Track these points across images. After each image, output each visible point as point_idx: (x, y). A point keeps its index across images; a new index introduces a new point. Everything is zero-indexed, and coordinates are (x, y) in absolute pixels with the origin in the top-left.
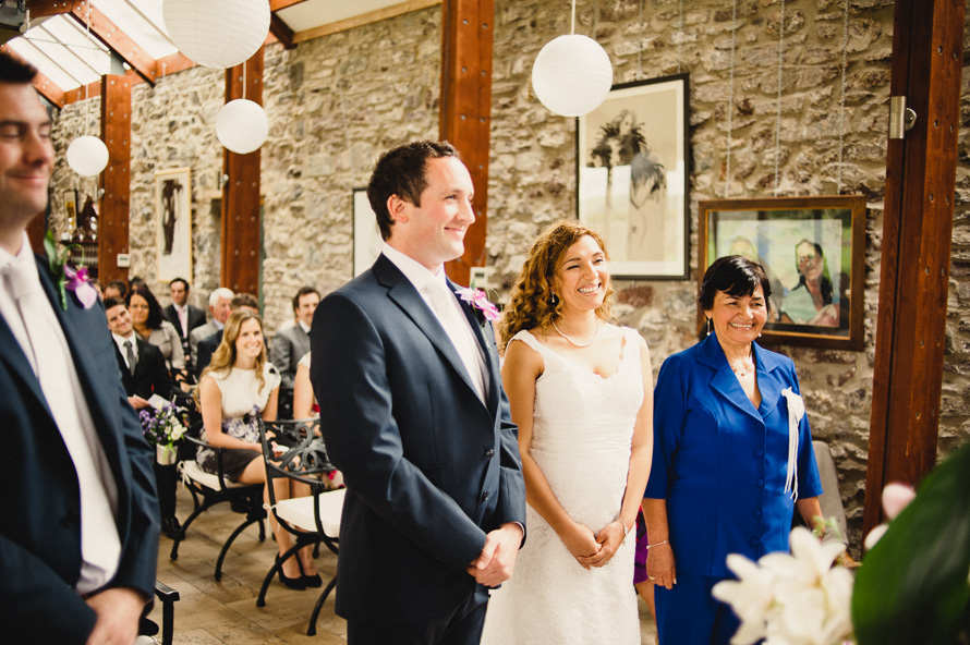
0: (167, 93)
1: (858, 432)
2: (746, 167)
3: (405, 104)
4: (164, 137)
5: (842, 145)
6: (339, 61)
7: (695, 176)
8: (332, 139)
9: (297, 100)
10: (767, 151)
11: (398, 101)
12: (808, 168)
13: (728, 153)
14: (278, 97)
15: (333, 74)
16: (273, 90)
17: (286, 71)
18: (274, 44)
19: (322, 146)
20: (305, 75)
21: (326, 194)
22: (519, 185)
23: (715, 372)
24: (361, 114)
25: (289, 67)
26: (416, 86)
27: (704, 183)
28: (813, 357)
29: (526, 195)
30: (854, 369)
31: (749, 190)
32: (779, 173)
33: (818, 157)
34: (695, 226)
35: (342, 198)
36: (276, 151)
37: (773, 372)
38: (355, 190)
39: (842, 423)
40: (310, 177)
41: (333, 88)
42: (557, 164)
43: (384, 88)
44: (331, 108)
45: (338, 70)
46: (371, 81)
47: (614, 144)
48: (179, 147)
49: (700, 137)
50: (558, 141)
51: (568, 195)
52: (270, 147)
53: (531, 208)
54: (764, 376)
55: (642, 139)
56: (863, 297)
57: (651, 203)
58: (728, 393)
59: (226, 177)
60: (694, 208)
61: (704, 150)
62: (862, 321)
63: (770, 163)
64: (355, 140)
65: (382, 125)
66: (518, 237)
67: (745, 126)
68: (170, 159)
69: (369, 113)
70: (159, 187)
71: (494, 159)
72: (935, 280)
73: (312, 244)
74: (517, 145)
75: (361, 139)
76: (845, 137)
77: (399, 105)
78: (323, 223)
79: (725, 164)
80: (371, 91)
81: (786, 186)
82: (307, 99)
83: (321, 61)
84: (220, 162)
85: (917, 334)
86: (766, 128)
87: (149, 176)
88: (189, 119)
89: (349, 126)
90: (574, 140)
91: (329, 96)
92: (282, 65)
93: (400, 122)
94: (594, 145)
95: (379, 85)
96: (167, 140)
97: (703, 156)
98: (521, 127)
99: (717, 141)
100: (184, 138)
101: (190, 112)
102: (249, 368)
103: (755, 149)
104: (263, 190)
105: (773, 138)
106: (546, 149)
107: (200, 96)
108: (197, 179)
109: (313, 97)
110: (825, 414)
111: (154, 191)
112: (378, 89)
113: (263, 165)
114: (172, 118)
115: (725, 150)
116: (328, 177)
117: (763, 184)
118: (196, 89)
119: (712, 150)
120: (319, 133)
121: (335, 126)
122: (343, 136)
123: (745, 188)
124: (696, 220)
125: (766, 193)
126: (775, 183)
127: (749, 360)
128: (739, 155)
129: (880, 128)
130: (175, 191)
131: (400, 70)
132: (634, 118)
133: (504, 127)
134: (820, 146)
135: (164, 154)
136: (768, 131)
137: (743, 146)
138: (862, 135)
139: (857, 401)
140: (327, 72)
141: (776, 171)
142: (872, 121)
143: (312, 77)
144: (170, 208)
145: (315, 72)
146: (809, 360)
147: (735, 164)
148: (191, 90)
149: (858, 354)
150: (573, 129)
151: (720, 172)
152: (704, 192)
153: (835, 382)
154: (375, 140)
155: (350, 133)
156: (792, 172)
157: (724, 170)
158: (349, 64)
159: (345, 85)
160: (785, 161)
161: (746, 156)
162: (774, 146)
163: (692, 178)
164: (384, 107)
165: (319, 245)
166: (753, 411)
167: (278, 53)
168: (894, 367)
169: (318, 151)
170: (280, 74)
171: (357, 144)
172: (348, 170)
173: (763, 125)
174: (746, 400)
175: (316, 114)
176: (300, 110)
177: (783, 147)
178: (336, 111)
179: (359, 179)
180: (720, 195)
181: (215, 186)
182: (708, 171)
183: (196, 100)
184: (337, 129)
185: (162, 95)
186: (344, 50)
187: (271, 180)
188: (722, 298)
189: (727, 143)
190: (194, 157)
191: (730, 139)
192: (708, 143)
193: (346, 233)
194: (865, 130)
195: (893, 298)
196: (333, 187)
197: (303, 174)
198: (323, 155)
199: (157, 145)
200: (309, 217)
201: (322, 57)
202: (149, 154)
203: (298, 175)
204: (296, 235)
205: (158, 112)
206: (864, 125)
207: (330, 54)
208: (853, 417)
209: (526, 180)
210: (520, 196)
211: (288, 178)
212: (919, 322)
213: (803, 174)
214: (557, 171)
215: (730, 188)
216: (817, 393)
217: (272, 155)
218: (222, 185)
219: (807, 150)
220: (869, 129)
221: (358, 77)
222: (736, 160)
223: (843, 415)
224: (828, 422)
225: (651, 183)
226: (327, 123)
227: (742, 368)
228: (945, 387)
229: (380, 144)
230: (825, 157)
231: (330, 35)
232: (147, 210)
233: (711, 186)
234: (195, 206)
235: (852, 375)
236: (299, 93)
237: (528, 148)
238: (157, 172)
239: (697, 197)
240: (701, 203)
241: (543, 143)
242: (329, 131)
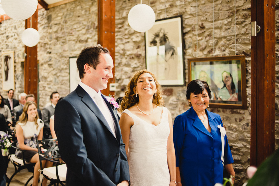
0: (6, 26)
1: (247, 138)
2: (203, 46)
3: (86, 28)
4: (5, 41)
5: (236, 38)
6: (64, 14)
7: (186, 50)
8: (62, 40)
9: (50, 28)
10: (210, 41)
11: (84, 27)
12: (225, 46)
13: (197, 42)
14: (43, 27)
15: (62, 18)
16: (41, 24)
17: (46, 18)
18: (41, 9)
19: (58, 43)
20: (52, 19)
21: (60, 59)
22: (126, 55)
23: (194, 120)
24: (71, 32)
25: (47, 16)
26: (90, 22)
27: (189, 53)
28: (229, 112)
29: (128, 58)
30: (244, 116)
31: (205, 55)
32: (215, 48)
33: (228, 42)
34: (187, 67)
35: (65, 61)
36: (43, 45)
37: (214, 120)
38: (70, 58)
39: (241, 135)
40: (54, 53)
41: (62, 23)
42: (138, 47)
43: (79, 23)
44: (61, 30)
45: (63, 17)
46: (74, 20)
47: (158, 40)
48: (10, 44)
49: (187, 37)
50: (139, 39)
51: (142, 58)
52: (41, 43)
53: (130, 63)
54: (211, 121)
55: (167, 38)
56: (246, 91)
57: (171, 60)
58: (199, 128)
59: (26, 55)
60: (186, 61)
61: (189, 41)
62: (246, 99)
63: (212, 45)
64: (69, 41)
65: (78, 35)
66: (126, 72)
67: (203, 33)
68: (7, 48)
69: (74, 31)
70: (3, 58)
71: (117, 46)
72: (270, 85)
73: (55, 77)
74: (124, 41)
75: (71, 40)
76: (237, 35)
77: (84, 28)
78: (59, 69)
79: (196, 46)
80: (74, 24)
81: (217, 53)
82: (53, 27)
83: (57, 14)
84: (24, 49)
85: (265, 103)
86: (209, 33)
88: (13, 35)
89: (67, 36)
90: (144, 39)
91: (60, 26)
92: (44, 16)
93: (85, 34)
94: (151, 40)
95: (77, 22)
96: (6, 42)
97: (188, 43)
98: (126, 35)
99: (193, 38)
100: (11, 41)
101: (13, 32)
102: (33, 121)
103: (206, 40)
104: (39, 58)
105: (212, 36)
106: (135, 42)
107: (17, 27)
108: (16, 55)
109: (55, 27)
110: (235, 132)
112: (77, 23)
113: (38, 50)
114: (7, 34)
115: (196, 41)
116: (60, 53)
117: (209, 52)
118: (16, 24)
119: (191, 41)
120: (57, 39)
121: (63, 36)
122: (65, 39)
123: (203, 54)
124: (187, 65)
125: (210, 55)
126: (213, 52)
127: (205, 116)
128: (201, 43)
129: (249, 32)
130: (9, 59)
131: (84, 16)
132: (164, 31)
133: (120, 35)
134: (228, 39)
135: (5, 46)
136: (210, 34)
137: (202, 39)
138: (243, 34)
139: (246, 127)
140: (59, 18)
141: (214, 48)
142: (246, 30)
144: (7, 65)
145: (55, 18)
146: (228, 113)
147: (199, 46)
148: (13, 25)
149: (246, 111)
150: (143, 35)
151: (194, 49)
152: (189, 55)
153: (238, 120)
154: (76, 40)
155: (68, 38)
156: (219, 48)
157: (196, 48)
158: (67, 15)
159: (66, 22)
160: (216, 44)
161: (203, 43)
162: (213, 39)
163: (185, 51)
164: (79, 29)
165: (58, 77)
166: (209, 134)
167: (43, 12)
168: (258, 115)
169: (57, 44)
170: (44, 19)
171: (70, 42)
172: (67, 51)
173: (209, 32)
174: (206, 130)
175: (56, 32)
176: (50, 31)
177: (216, 39)
178: (63, 31)
179: (71, 54)
180: (195, 56)
181: (22, 57)
182: (190, 48)
183: (15, 28)
184: (63, 37)
185: (4, 27)
186: (65, 10)
187: (41, 55)
188: (193, 95)
189: (196, 38)
190: (15, 48)
191: (197, 37)
192: (190, 39)
193: (67, 73)
194: (244, 33)
195: (256, 91)
196: (62, 57)
197: (52, 53)
198: (58, 46)
199: (2, 44)
200: (55, 67)
201: (57, 13)
203: (50, 53)
204: (50, 74)
205: (3, 33)
206: (243, 31)
207: (60, 12)
208: (245, 133)
209: (128, 53)
210: (126, 58)
211: (47, 54)
212: (265, 100)
213: (223, 48)
214: (138, 50)
215: (198, 54)
216: (232, 125)
217: (41, 46)
218: (24, 57)
219: (224, 40)
220: (245, 32)
221: (70, 19)
222: (200, 44)
223: (241, 132)
224: (236, 135)
225: (171, 53)
226: (60, 35)
227: (203, 118)
228: (276, 121)
229: (78, 42)
230: (230, 42)
231: (60, 5)
233: (192, 53)
234: (16, 64)
235: (244, 118)
236: (50, 25)
237: (128, 42)
238: (2, 53)
239: (187, 57)
240: (188, 59)
241: (134, 40)
242: (61, 38)
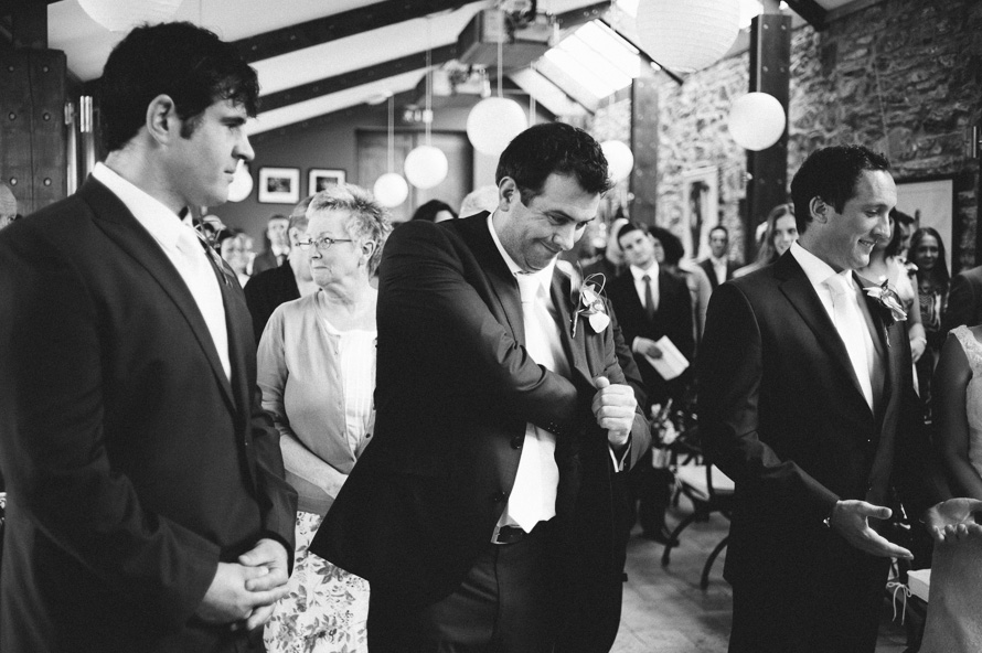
0: (696, 91)
3: (951, 79)
4: (693, 136)
6: (875, 38)
8: (867, 125)
9: (829, 86)
11: (943, 77)
14: (808, 84)
15: (869, 53)
16: (802, 77)
17: (817, 54)
18: (803, 27)
19: (855, 133)
20: (838, 57)
24: (899, 95)
25: (820, 50)
26: (965, 57)
36: (806, 143)
41: (869, 69)
43: (926, 63)
44: (866, 92)
45: (874, 48)
46: (912, 57)
48: (707, 146)
52: (800, 140)
59: (750, 176)
64: (891, 126)
65: (923, 105)
68: (698, 159)
69: (908, 94)
70: (686, 189)
75: (899, 124)
77: (941, 82)
80: (910, 69)
82: (840, 85)
83: (855, 40)
84: (743, 160)
87: (677, 178)
88: (716, 116)
89: (886, 111)
91: (865, 78)
92: (813, 48)
93: (944, 102)
95: (922, 59)
96: (695, 140)
100: (711, 135)
101: (718, 108)
107: (728, 90)
108: (725, 179)
109: (846, 81)
111: (681, 194)
112: (919, 66)
114: (700, 116)
118: (725, 83)
120: (851, 120)
121: (870, 111)
122: (879, 122)
130: (702, 193)
131: (946, 40)
135: (692, 154)
140: (861, 52)
143: (845, 58)
144: (697, 211)
145: (849, 52)
148: (720, 83)
154: (915, 124)
155: (886, 120)
158: (886, 39)
159: (882, 65)
164: (927, 85)
167: (809, 35)
169: (852, 140)
170: (810, 58)
171: (896, 129)
175: (850, 99)
176: (832, 97)
178: (872, 95)
181: (739, 185)
183: (724, 96)
184: (873, 115)
185: (690, 93)
186: (883, 23)
190: (723, 156)
199: (684, 145)
201: (856, 35)
202: (678, 156)
205: (686, 111)
207: (866, 31)
217: (801, 148)
218: (745, 185)
221: (897, 54)
226: (862, 108)
229: (922, 128)
231: (864, 10)
232: (675, 214)
234: (723, 208)
236: (831, 78)
238: (684, 173)
242: (865, 117)
